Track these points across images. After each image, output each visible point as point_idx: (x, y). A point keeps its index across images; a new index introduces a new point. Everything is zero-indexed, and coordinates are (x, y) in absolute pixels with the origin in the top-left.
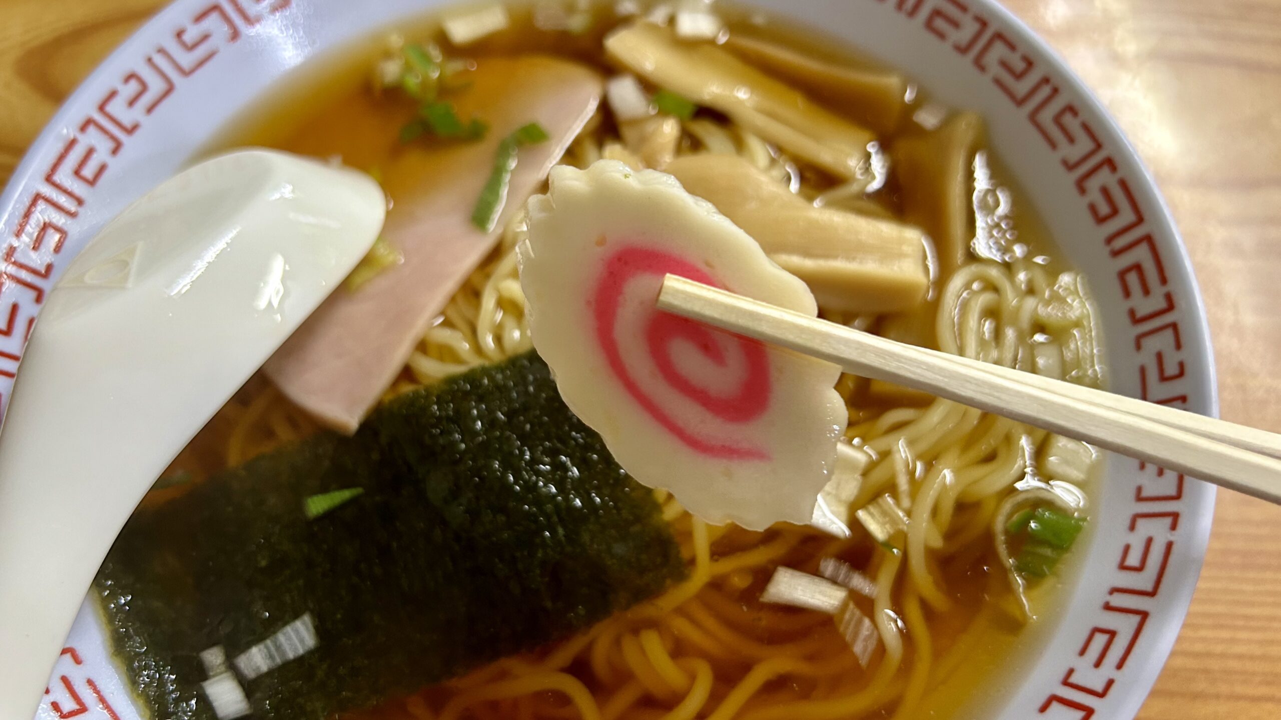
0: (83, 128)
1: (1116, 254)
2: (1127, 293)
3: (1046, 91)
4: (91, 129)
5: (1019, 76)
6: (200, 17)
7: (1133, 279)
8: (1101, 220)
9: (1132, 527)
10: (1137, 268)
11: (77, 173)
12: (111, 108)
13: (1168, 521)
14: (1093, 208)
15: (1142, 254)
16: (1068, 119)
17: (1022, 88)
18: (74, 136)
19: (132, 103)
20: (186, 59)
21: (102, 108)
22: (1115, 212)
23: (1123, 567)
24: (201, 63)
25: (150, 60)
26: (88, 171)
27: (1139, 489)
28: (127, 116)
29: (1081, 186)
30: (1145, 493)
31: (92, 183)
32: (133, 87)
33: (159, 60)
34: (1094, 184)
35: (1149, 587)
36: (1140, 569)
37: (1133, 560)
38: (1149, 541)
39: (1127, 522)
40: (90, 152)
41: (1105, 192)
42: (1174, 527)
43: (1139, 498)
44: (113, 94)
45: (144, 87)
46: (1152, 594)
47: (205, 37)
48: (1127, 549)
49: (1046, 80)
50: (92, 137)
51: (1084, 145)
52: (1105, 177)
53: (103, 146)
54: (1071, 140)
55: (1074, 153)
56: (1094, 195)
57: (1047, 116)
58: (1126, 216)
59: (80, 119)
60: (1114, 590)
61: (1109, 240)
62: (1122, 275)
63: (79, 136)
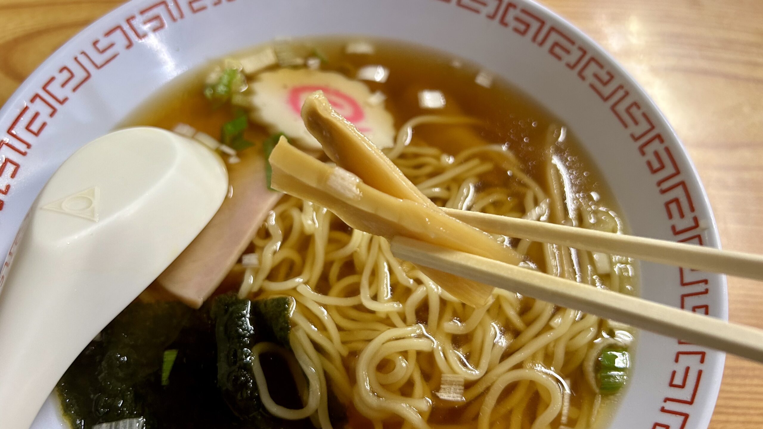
0: (32, 101)
1: (663, 192)
2: (670, 216)
3: (621, 93)
4: (38, 100)
5: (605, 84)
6: (108, 34)
7: (673, 207)
8: (654, 171)
9: (677, 360)
10: (676, 201)
11: (28, 128)
12: (49, 88)
13: (699, 357)
14: (649, 164)
15: (678, 193)
16: (634, 110)
17: (607, 91)
18: (27, 105)
19: (64, 85)
20: (99, 59)
21: (44, 88)
22: (662, 167)
23: (671, 385)
24: (108, 62)
25: (76, 59)
26: (35, 127)
28: (60, 94)
29: (642, 150)
31: (36, 134)
32: (65, 75)
33: (82, 59)
34: (650, 149)
35: (688, 399)
36: (683, 386)
37: (678, 381)
38: (688, 369)
39: (674, 357)
40: (37, 115)
41: (656, 154)
42: (702, 361)
43: (680, 342)
44: (52, 79)
45: (72, 75)
46: (691, 403)
47: (112, 45)
48: (674, 373)
49: (621, 87)
50: (39, 106)
51: (644, 126)
52: (656, 145)
53: (45, 110)
54: (636, 123)
55: (638, 130)
56: (650, 156)
57: (622, 108)
58: (669, 170)
59: (31, 95)
60: (666, 400)
61: (659, 183)
62: (667, 205)
63: (30, 105)
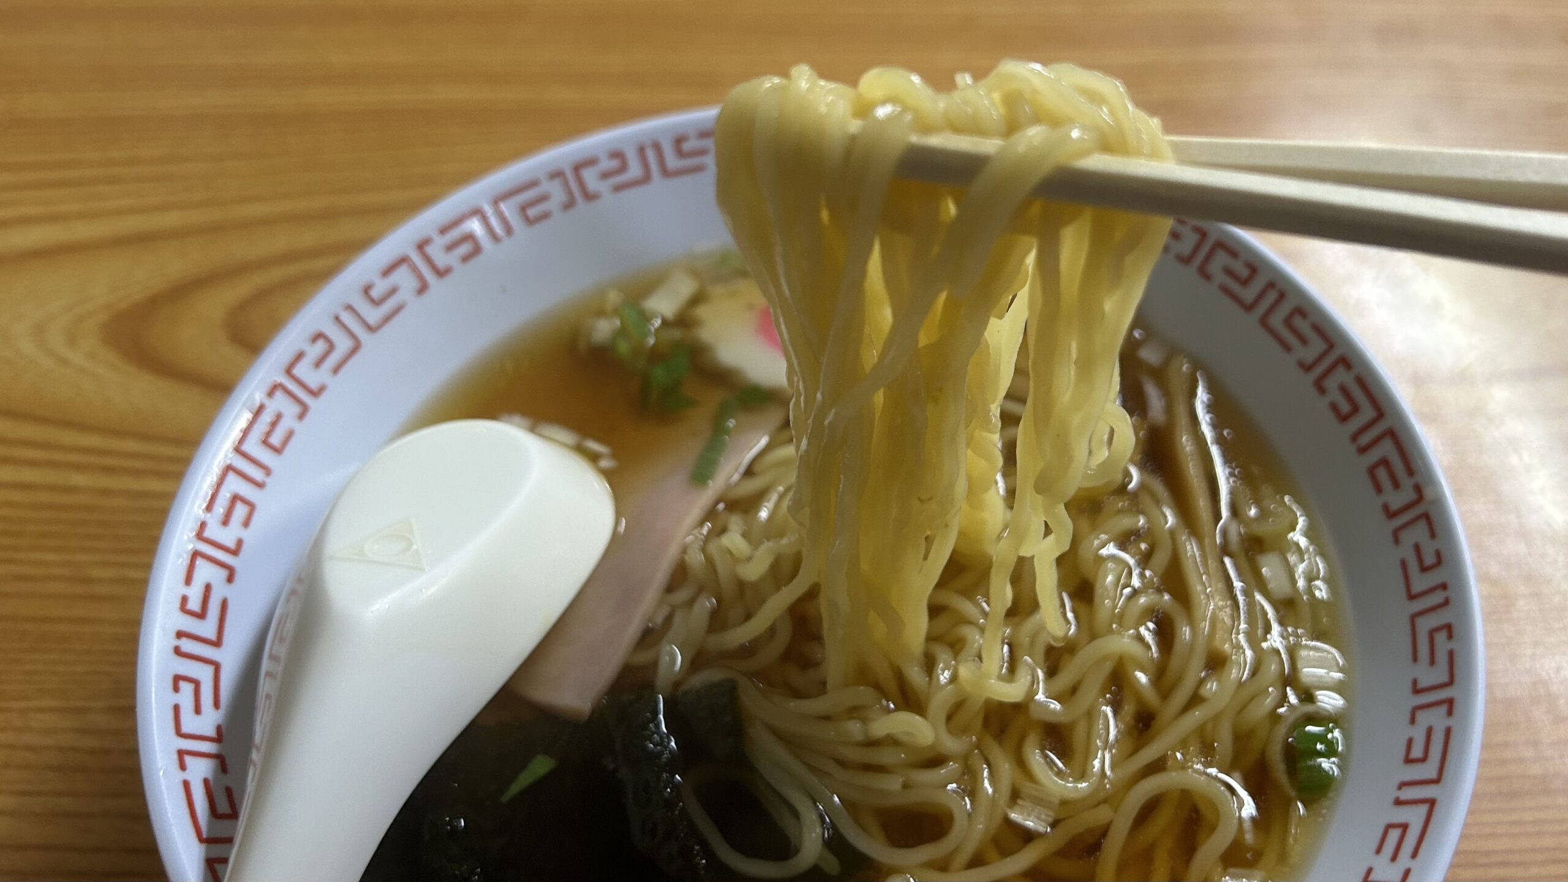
0: (270, 394)
1: (1363, 450)
2: (1379, 489)
3: (1272, 296)
4: (279, 395)
5: (1244, 282)
6: (387, 272)
7: (1382, 474)
8: (1344, 418)
9: (1413, 721)
10: (1385, 462)
11: (265, 441)
12: (297, 371)
13: (1445, 708)
14: (1334, 407)
15: (1386, 449)
16: (1298, 322)
17: (1249, 293)
18: (261, 401)
19: (318, 364)
20: (373, 315)
21: (289, 371)
22: (1356, 409)
23: (1408, 761)
24: (387, 319)
25: (337, 319)
26: (276, 439)
27: (1415, 682)
28: (313, 379)
29: (1319, 386)
30: (1421, 685)
31: (279, 451)
32: (320, 346)
33: (346, 318)
34: (1332, 384)
35: (1433, 775)
36: (1424, 759)
37: (1417, 752)
38: (1430, 731)
39: (1408, 716)
40: (279, 417)
41: (1344, 390)
42: (1450, 713)
43: (1417, 691)
44: (300, 356)
45: (331, 347)
46: (1437, 781)
47: (393, 291)
48: (1410, 742)
49: (1271, 285)
50: (280, 402)
51: (1317, 346)
52: (1341, 376)
53: (290, 410)
54: (1304, 341)
55: (1309, 354)
56: (1335, 395)
57: (1277, 320)
58: (1367, 413)
59: (267, 384)
60: (1402, 785)
61: (1354, 437)
62: (1372, 471)
63: (267, 402)
